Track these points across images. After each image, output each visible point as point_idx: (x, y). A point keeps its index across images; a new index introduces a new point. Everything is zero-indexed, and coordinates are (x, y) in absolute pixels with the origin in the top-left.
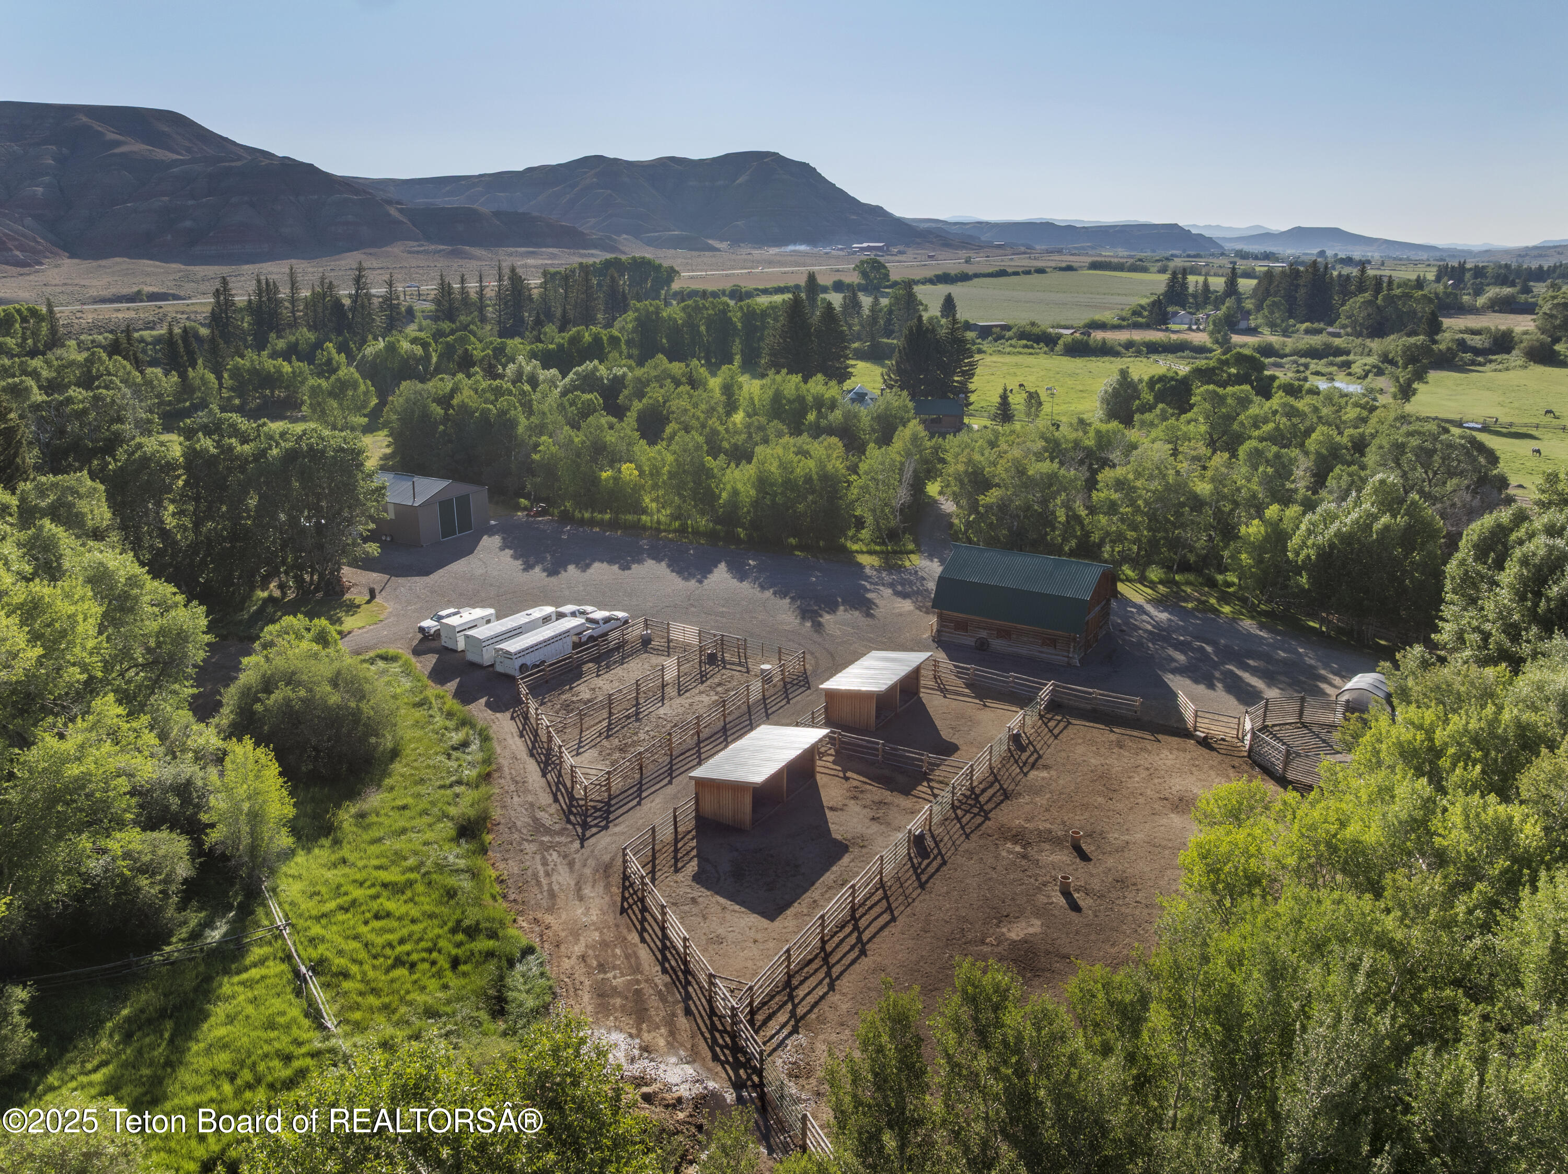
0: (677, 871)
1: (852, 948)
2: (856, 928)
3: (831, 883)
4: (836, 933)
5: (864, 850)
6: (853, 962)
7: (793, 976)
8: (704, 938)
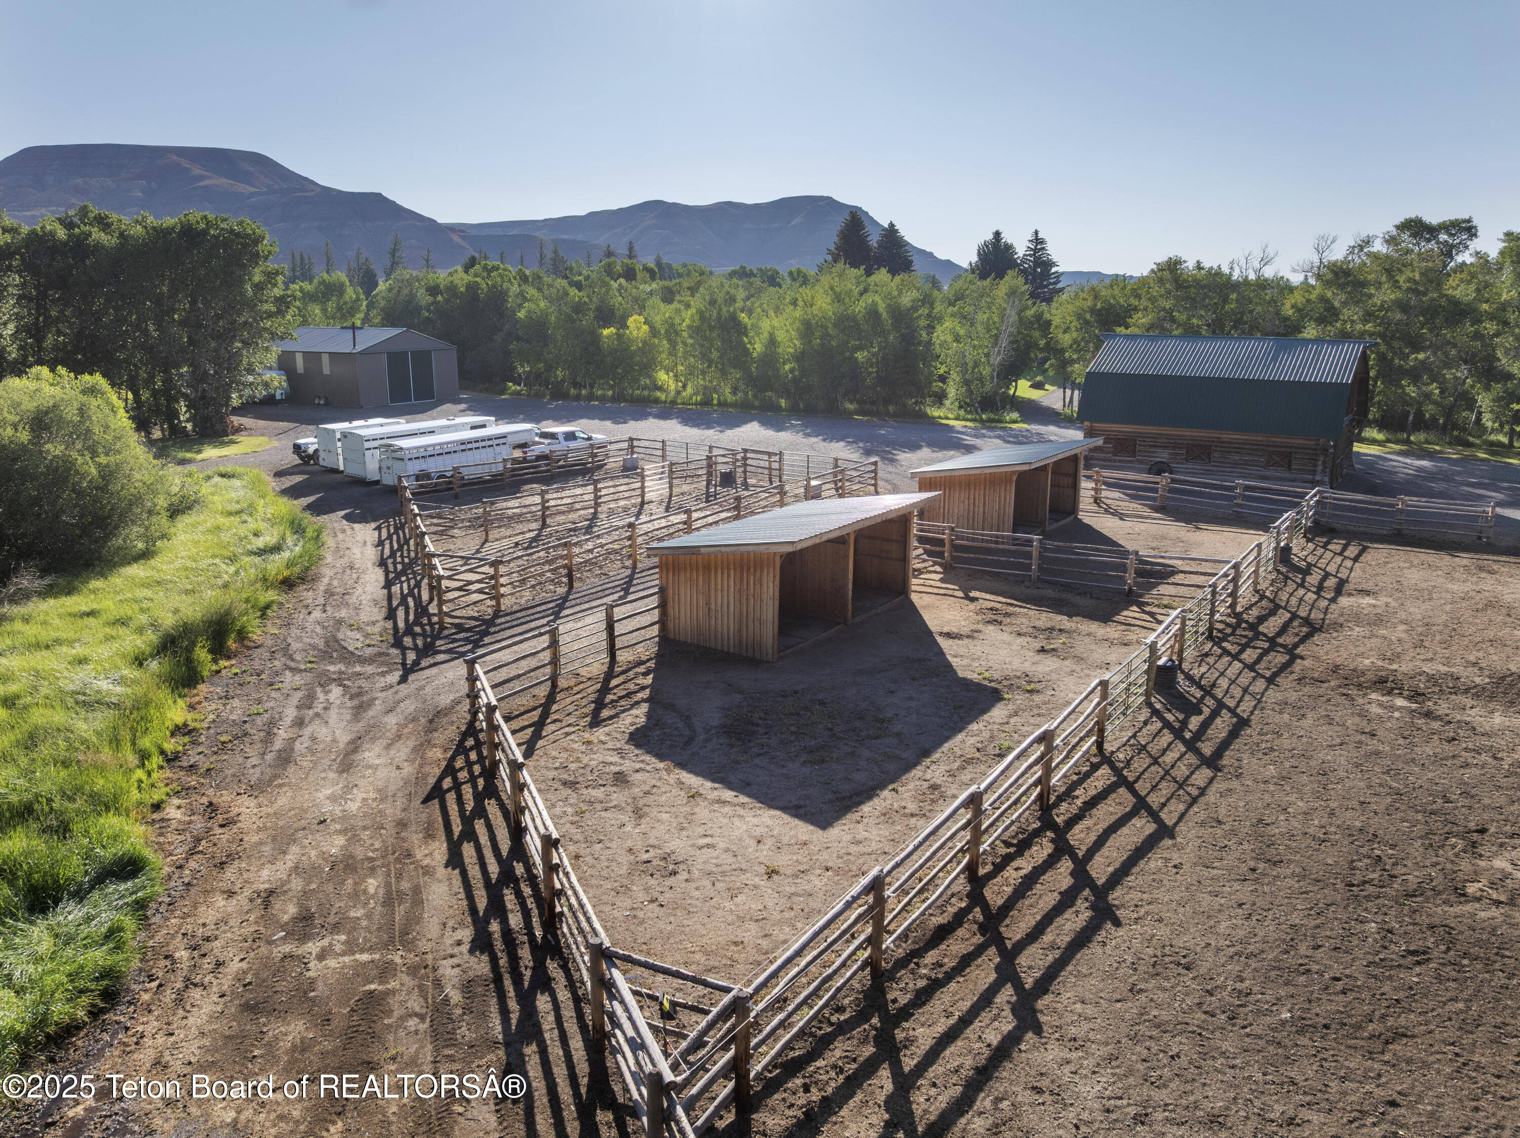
0: (596, 722)
1: (1067, 900)
2: (1062, 849)
3: (971, 753)
4: (1007, 859)
5: (1037, 698)
6: (1082, 940)
7: (891, 976)
8: (625, 859)
